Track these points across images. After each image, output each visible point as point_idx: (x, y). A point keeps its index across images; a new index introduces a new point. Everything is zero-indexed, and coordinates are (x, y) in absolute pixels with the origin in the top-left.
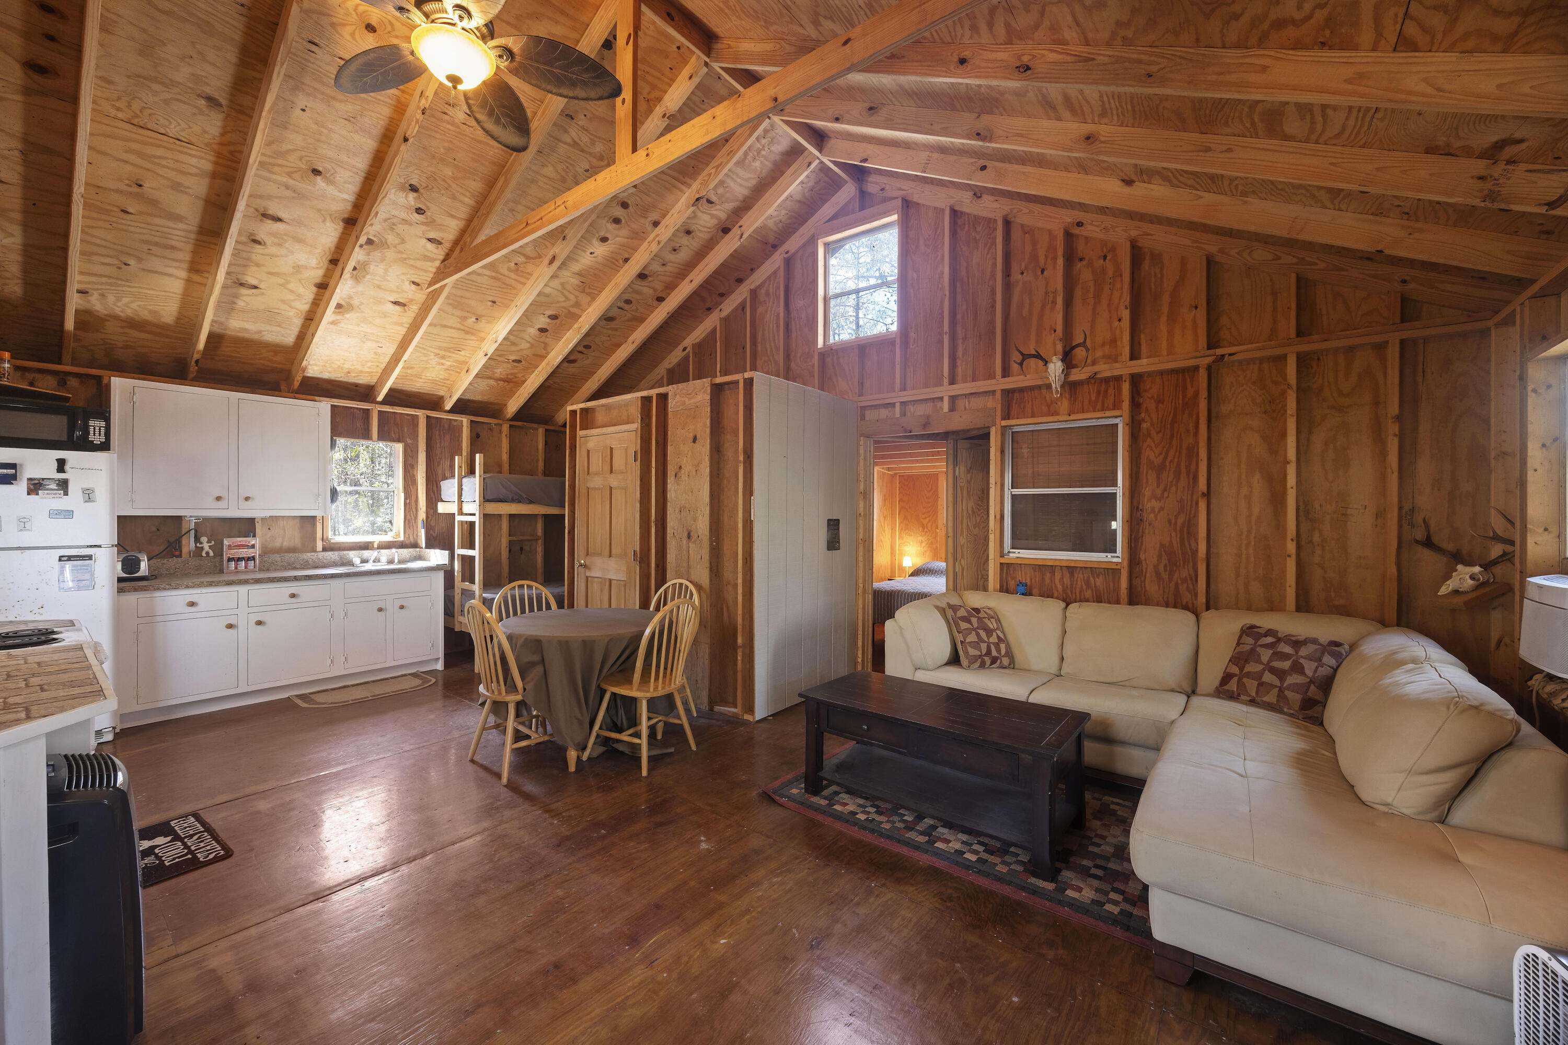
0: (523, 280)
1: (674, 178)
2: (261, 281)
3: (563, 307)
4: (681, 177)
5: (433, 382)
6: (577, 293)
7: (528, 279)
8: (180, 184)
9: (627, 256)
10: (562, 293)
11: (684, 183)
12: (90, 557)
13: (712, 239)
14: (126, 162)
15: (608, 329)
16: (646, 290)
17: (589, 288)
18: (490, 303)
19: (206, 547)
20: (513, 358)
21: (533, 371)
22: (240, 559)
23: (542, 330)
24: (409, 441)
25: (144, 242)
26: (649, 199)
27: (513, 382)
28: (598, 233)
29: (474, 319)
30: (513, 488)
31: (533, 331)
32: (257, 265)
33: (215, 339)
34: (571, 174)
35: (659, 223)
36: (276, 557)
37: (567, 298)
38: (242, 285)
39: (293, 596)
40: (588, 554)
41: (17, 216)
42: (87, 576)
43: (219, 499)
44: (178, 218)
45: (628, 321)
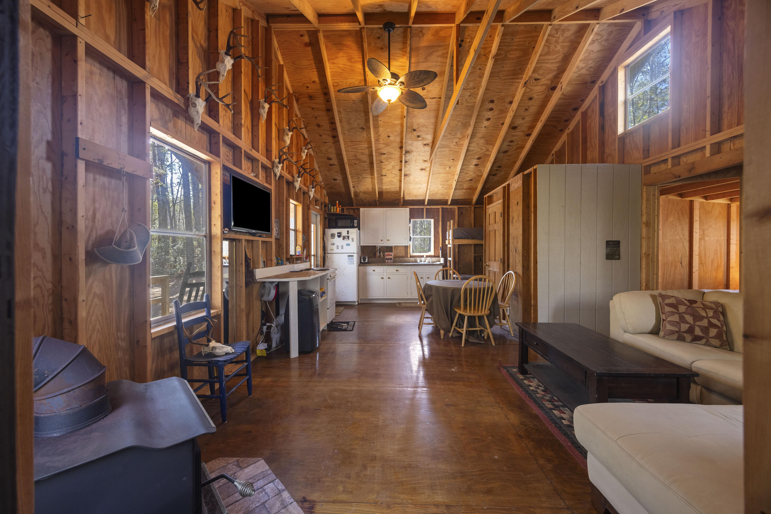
0: (460, 148)
1: (512, 79)
2: (386, 173)
3: (482, 153)
4: (515, 77)
5: (442, 194)
6: (485, 146)
7: (463, 147)
8: (363, 153)
9: (502, 122)
10: (479, 147)
11: (518, 78)
12: (353, 256)
13: (546, 96)
14: (352, 151)
15: (506, 156)
16: (519, 133)
17: (490, 142)
18: (452, 160)
19: (382, 255)
20: (469, 179)
21: (479, 183)
22: (389, 259)
23: (476, 165)
24: (436, 218)
25: (361, 170)
26: (503, 94)
27: (472, 189)
28: (484, 117)
29: (448, 168)
30: (465, 233)
31: (472, 167)
32: (384, 169)
33: (381, 193)
34: (464, 101)
35: (512, 102)
36: (397, 259)
37: (482, 149)
38: (382, 176)
39: (397, 270)
40: (489, 260)
41: (339, 172)
42: (352, 261)
43: (382, 240)
44: (365, 162)
45: (516, 150)
